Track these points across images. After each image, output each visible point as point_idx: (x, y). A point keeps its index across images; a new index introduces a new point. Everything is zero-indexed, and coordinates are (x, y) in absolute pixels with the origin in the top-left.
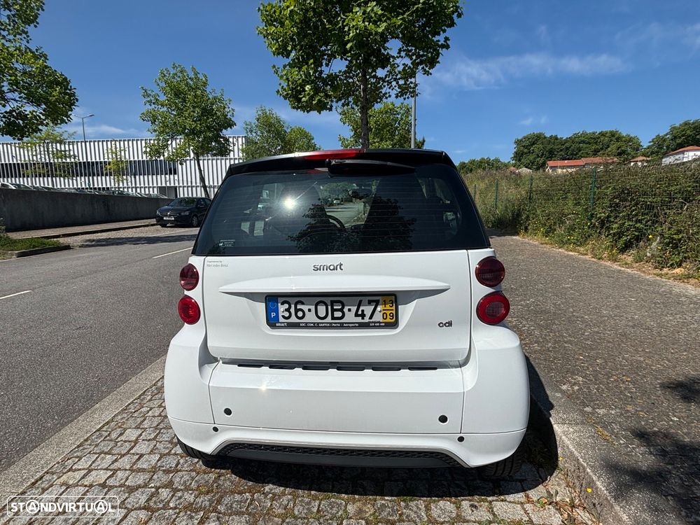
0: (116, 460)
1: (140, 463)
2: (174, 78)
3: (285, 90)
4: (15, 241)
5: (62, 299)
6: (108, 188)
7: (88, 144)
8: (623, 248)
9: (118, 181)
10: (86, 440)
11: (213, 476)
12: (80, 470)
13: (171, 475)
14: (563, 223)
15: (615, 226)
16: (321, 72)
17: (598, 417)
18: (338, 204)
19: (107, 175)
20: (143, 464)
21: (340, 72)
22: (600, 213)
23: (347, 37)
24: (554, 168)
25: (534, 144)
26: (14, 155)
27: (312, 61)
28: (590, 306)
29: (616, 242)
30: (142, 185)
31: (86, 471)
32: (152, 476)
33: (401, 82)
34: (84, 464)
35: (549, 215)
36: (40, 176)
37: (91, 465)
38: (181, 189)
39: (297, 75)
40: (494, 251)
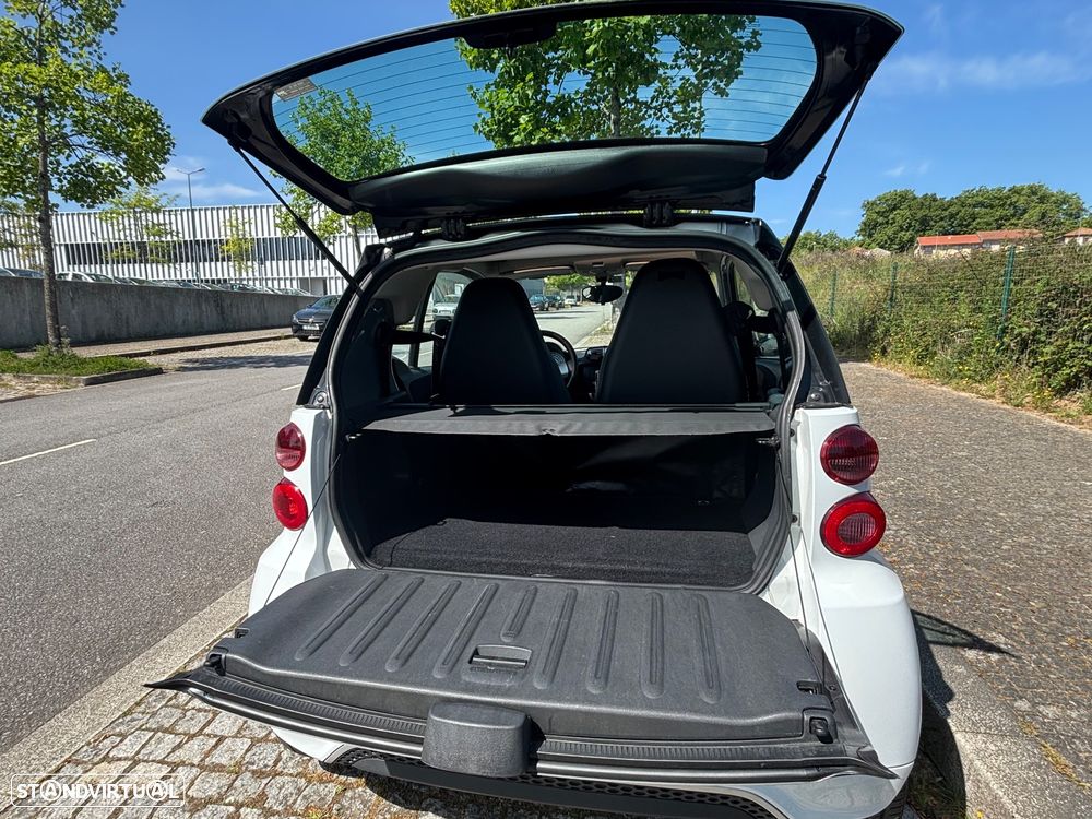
0: (179, 746)
1: (217, 753)
2: (321, 110)
3: (487, 123)
4: (84, 361)
5: (137, 455)
6: (225, 281)
7: (196, 213)
8: (1063, 388)
9: (240, 268)
10: (138, 704)
11: (333, 788)
12: (120, 759)
13: (265, 781)
14: (949, 341)
15: (1049, 349)
16: (546, 94)
17: (1044, 723)
18: (572, 305)
19: (223, 260)
20: (220, 759)
21: (577, 92)
22: (1020, 326)
23: (588, 34)
24: (928, 248)
25: (894, 209)
26: (94, 230)
27: (531, 75)
28: (1006, 492)
29: (1049, 376)
30: (275, 276)
31: (130, 763)
32: (234, 780)
33: (678, 109)
34: (127, 749)
35: (925, 328)
36: (129, 262)
37: (138, 753)
38: (333, 282)
39: (506, 99)
40: (857, 413)
